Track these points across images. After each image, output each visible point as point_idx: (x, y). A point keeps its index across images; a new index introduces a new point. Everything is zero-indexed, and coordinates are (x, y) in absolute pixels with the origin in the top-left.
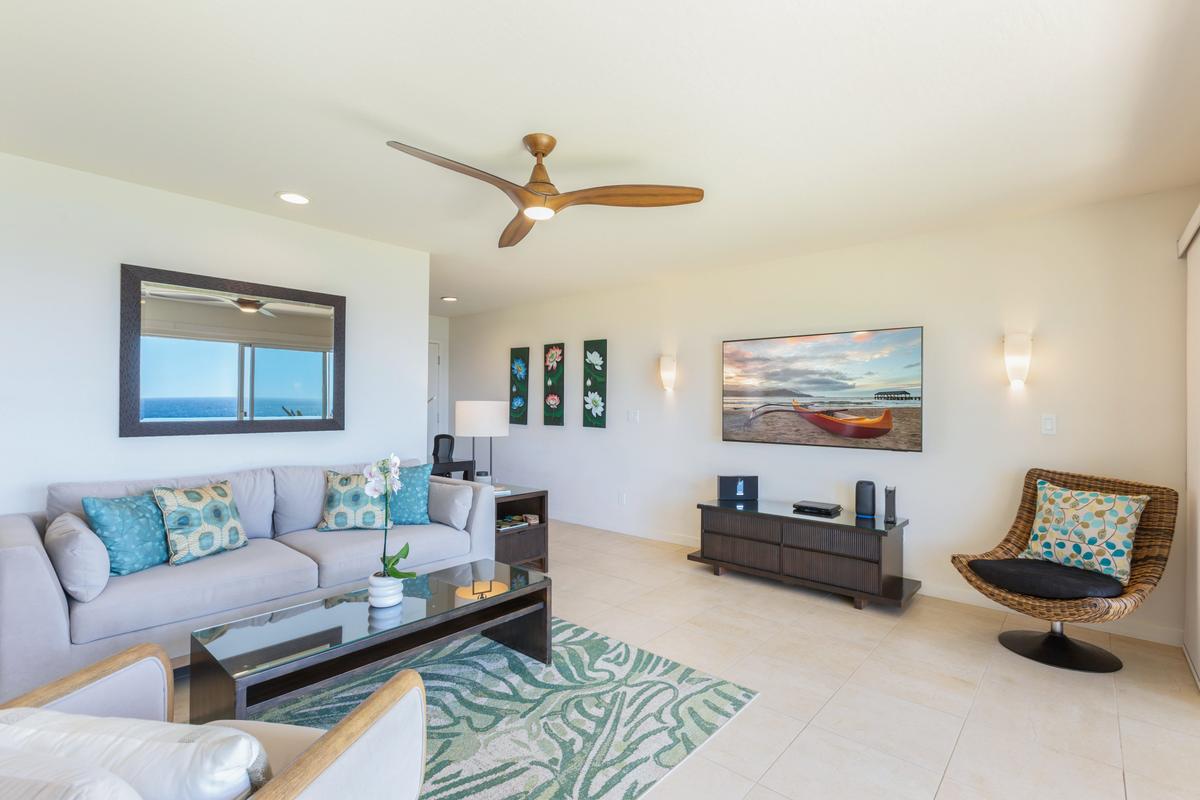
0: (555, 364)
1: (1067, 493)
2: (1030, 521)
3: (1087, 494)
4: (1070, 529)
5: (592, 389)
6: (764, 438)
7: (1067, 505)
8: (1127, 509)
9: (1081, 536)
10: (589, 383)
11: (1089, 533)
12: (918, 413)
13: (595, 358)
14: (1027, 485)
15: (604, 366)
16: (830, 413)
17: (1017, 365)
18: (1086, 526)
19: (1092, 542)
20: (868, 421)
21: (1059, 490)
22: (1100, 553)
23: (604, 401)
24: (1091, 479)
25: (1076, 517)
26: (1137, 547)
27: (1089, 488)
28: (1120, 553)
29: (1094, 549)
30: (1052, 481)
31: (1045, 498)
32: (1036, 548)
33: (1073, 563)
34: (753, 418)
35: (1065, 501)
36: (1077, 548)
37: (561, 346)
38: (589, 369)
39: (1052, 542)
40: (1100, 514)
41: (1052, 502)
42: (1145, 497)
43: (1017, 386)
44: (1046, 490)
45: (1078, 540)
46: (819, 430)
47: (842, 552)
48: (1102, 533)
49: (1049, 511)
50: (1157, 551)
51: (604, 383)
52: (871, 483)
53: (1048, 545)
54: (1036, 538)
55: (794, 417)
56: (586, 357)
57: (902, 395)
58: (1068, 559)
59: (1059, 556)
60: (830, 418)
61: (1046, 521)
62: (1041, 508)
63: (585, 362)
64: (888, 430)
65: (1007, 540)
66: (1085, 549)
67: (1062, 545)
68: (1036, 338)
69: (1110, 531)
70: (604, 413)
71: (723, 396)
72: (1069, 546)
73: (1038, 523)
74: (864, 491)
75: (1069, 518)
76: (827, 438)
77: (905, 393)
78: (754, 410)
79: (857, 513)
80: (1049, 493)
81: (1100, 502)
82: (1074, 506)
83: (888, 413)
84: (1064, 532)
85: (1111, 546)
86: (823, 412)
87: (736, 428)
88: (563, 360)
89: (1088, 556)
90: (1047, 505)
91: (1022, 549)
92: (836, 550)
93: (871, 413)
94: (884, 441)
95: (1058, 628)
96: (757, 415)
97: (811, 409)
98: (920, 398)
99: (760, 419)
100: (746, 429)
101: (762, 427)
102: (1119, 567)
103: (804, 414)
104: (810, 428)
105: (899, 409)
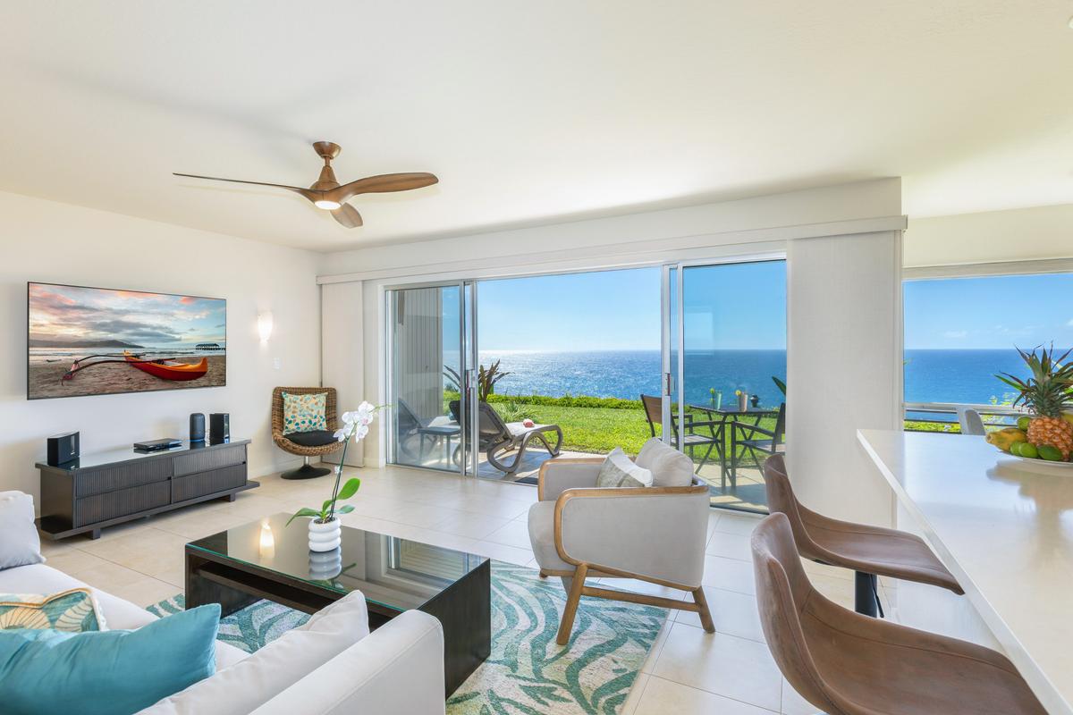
1: (300, 397)
2: (282, 416)
3: (308, 396)
4: (306, 413)
6: (91, 390)
8: (322, 398)
9: (311, 415)
11: (314, 413)
12: (223, 360)
14: (274, 396)
16: (158, 361)
17: (265, 327)
18: (312, 410)
19: (315, 417)
20: (191, 366)
21: (294, 396)
22: (318, 421)
24: (305, 389)
25: (308, 407)
26: (326, 415)
27: (306, 393)
28: (324, 420)
29: (316, 420)
30: (291, 393)
31: (290, 401)
32: (292, 427)
33: (308, 429)
34: (76, 371)
35: (301, 400)
36: (310, 422)
39: (299, 422)
40: (316, 404)
41: (295, 402)
42: (326, 393)
43: (264, 343)
44: (288, 398)
45: (309, 418)
46: (151, 377)
48: (318, 413)
50: (333, 415)
52: (202, 415)
53: (297, 424)
54: (290, 422)
55: (126, 367)
57: (213, 347)
58: (306, 429)
59: (303, 428)
60: (160, 366)
61: (293, 412)
62: (289, 407)
64: (205, 373)
66: (313, 421)
67: (304, 422)
69: (319, 411)
71: (29, 345)
72: (307, 422)
73: (288, 415)
74: (196, 421)
75: (305, 408)
76: (158, 382)
77: (216, 345)
78: (76, 362)
80: (292, 398)
83: (205, 360)
84: (304, 416)
85: (321, 417)
86: (153, 361)
87: (49, 380)
89: (315, 424)
90: (292, 405)
91: (282, 431)
93: (193, 360)
94: (201, 380)
95: (307, 462)
96: (81, 367)
97: (143, 358)
98: (225, 349)
99: (85, 371)
100: (65, 382)
101: (87, 379)
102: (324, 427)
103: (136, 363)
104: (142, 375)
105: (213, 357)
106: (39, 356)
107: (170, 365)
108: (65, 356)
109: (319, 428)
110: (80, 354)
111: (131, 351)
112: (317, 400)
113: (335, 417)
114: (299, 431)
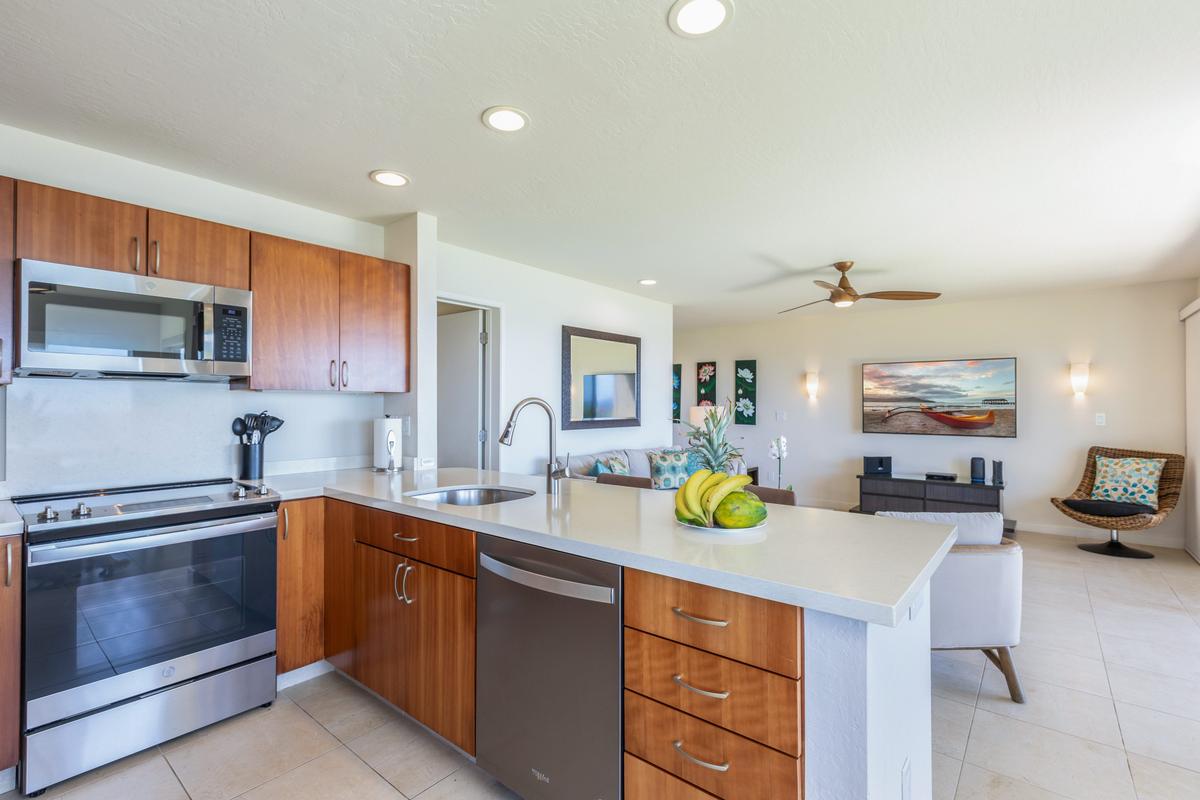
0: (708, 378)
1: (1116, 460)
2: (1093, 478)
3: (1129, 460)
4: (1120, 479)
5: (744, 396)
6: (898, 430)
7: (1117, 467)
8: (1155, 467)
9: (1127, 483)
10: (740, 392)
11: (1132, 481)
12: (1013, 413)
13: (746, 374)
14: (1090, 456)
15: (754, 380)
16: (948, 413)
17: (1080, 382)
18: (1130, 477)
19: (1135, 485)
20: (977, 418)
21: (1112, 459)
22: (1140, 492)
23: (754, 405)
24: (1131, 451)
25: (1124, 473)
26: (1161, 489)
27: (1130, 456)
28: (1151, 492)
29: (1136, 489)
31: (1102, 465)
32: (1100, 493)
33: (1124, 499)
35: (1116, 464)
36: (1126, 490)
37: (713, 364)
38: (740, 382)
39: (1109, 489)
40: (1138, 470)
41: (1107, 466)
42: (1164, 460)
43: (1080, 397)
44: (1101, 461)
45: (1125, 485)
47: (971, 501)
48: (1140, 481)
49: (1106, 472)
50: (1173, 490)
51: (755, 392)
52: (982, 459)
53: (1107, 491)
54: (1098, 488)
55: (922, 416)
56: (737, 372)
57: (1002, 401)
58: (1120, 498)
59: (1115, 496)
60: (949, 416)
61: (1104, 477)
62: (1100, 471)
63: (737, 376)
64: (992, 424)
65: (1079, 490)
66: (1130, 490)
67: (1115, 489)
68: (1092, 366)
69: (1144, 479)
70: (754, 414)
71: (863, 401)
72: (1121, 491)
73: (1098, 479)
74: (977, 464)
75: (1119, 473)
76: (947, 429)
77: (1005, 400)
78: (889, 412)
79: (973, 478)
80: (1104, 461)
81: (1138, 463)
82: (1122, 466)
83: (991, 413)
84: (1117, 482)
85: (1146, 488)
86: (944, 413)
87: (874, 422)
88: (714, 375)
89: (1133, 494)
90: (1104, 468)
91: (1089, 495)
92: (966, 500)
94: (989, 431)
95: (1115, 538)
96: (892, 414)
97: (935, 410)
98: (1015, 404)
101: (896, 423)
102: (1151, 499)
103: (929, 413)
104: (934, 423)
105: (1000, 411)
106: (869, 407)
107: (958, 416)
108: (882, 407)
109: (1141, 500)
110: (891, 406)
111: (925, 405)
112: (1141, 466)
113: (1176, 494)
114: (1111, 499)
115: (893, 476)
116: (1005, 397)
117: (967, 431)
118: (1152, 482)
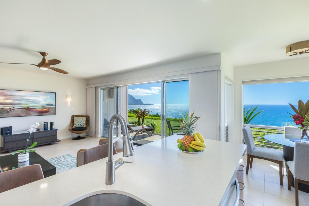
1: (78, 118)
2: (73, 123)
3: (81, 118)
4: (79, 122)
6: (14, 116)
8: (85, 119)
9: (81, 123)
11: (82, 122)
12: (55, 108)
14: (72, 117)
16: (35, 108)
17: (69, 100)
18: (81, 121)
19: (82, 123)
20: (45, 110)
21: (77, 118)
26: (86, 123)
27: (81, 117)
29: (82, 124)
30: (77, 117)
31: (76, 119)
32: (75, 126)
33: (80, 127)
34: (10, 111)
35: (78, 119)
36: (81, 125)
39: (77, 124)
40: (83, 120)
41: (77, 119)
42: (86, 117)
43: (69, 103)
44: (75, 118)
45: (80, 123)
46: (32, 112)
48: (83, 122)
50: (88, 123)
52: (47, 122)
53: (77, 125)
54: (75, 124)
55: (25, 109)
57: (52, 105)
59: (78, 126)
60: (35, 110)
61: (76, 122)
64: (49, 111)
65: (71, 126)
66: (81, 124)
67: (79, 125)
68: (71, 96)
72: (80, 124)
73: (75, 123)
74: (45, 124)
75: (79, 121)
78: (10, 109)
79: (44, 128)
83: (49, 108)
84: (79, 123)
85: (84, 123)
86: (33, 108)
87: (2, 113)
89: (82, 125)
90: (76, 120)
91: (73, 127)
93: (45, 108)
94: (48, 113)
95: (79, 135)
97: (30, 108)
98: (55, 105)
99: (12, 111)
100: (6, 114)
101: (13, 113)
102: (85, 126)
103: (28, 109)
105: (51, 107)
107: (38, 109)
109: (83, 126)
110: (11, 106)
112: (83, 119)
114: (77, 127)
115: (13, 134)
116: (52, 104)
117: (41, 114)
118: (85, 122)
